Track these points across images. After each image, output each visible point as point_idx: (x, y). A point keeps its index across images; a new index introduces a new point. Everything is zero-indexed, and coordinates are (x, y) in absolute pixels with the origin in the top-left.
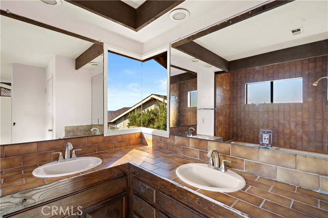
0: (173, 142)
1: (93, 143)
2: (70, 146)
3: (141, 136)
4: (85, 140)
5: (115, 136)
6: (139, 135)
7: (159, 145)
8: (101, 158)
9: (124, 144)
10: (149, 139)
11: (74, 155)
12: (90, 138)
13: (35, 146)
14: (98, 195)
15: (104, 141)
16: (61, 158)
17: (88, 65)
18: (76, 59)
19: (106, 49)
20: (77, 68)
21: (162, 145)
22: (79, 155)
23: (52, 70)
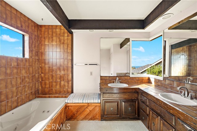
0: (165, 83)
1: (126, 79)
2: (118, 79)
3: (149, 79)
4: (123, 77)
5: (135, 77)
6: (148, 78)
7: (158, 84)
8: (128, 85)
9: (139, 82)
10: (153, 80)
11: (119, 82)
12: (125, 77)
13: (108, 78)
14: (126, 96)
15: (130, 79)
16: (115, 82)
17: (125, 46)
18: (121, 44)
19: (131, 40)
20: (121, 48)
21: (160, 84)
22: (121, 82)
23: (112, 50)
